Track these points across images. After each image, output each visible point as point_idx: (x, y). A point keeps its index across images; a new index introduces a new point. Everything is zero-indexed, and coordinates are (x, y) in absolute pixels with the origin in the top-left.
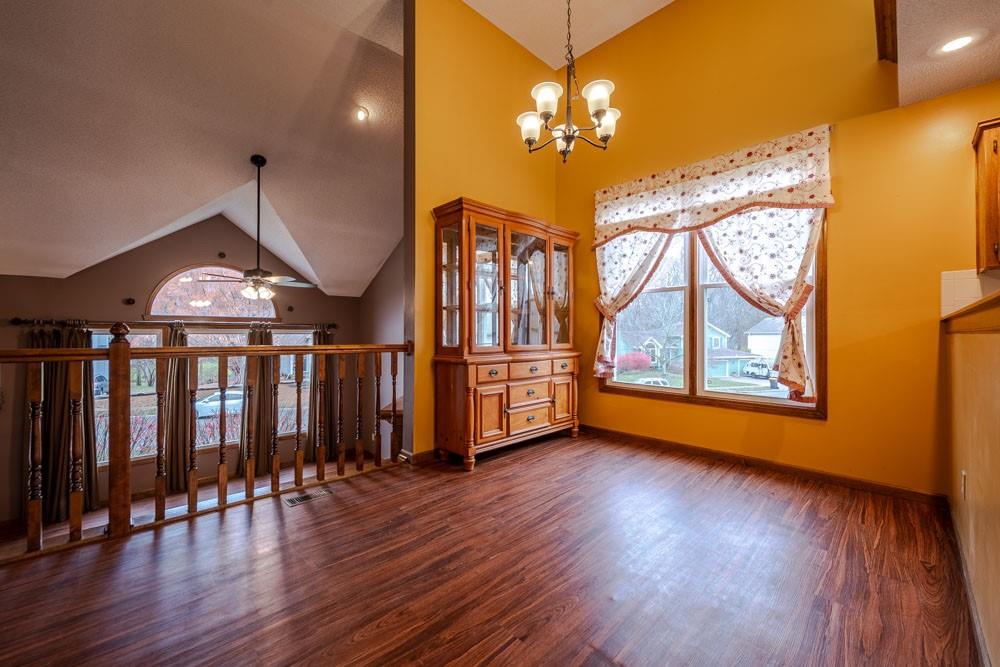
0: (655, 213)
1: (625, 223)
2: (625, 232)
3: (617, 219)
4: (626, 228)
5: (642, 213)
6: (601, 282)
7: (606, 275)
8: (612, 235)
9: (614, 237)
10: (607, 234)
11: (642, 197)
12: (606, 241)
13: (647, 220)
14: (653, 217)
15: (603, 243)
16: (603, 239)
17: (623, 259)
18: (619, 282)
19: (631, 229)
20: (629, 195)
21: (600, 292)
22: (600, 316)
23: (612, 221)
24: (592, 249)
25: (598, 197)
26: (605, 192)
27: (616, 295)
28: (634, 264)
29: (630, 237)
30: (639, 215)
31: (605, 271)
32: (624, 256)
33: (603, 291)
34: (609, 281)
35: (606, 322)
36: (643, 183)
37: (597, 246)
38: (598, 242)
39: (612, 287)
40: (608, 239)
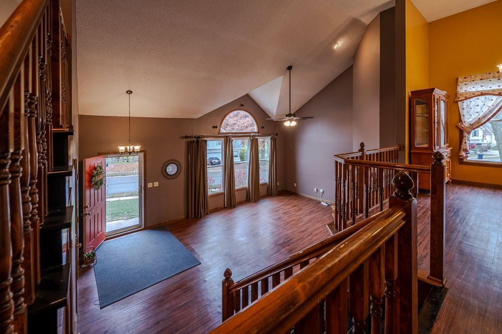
0: (499, 88)
1: (479, 91)
2: (479, 95)
3: (473, 90)
4: (480, 94)
5: (490, 87)
6: (462, 117)
7: (465, 114)
8: (470, 97)
9: (472, 97)
10: (467, 96)
11: (490, 80)
12: (466, 99)
13: (494, 90)
14: (497, 89)
15: (464, 100)
16: (464, 98)
17: (477, 107)
18: (473, 117)
19: (482, 94)
20: (481, 79)
21: (460, 121)
22: (461, 132)
23: (470, 90)
24: (457, 102)
25: (460, 80)
26: (465, 78)
27: (472, 123)
28: (485, 109)
29: (482, 98)
30: (488, 89)
31: (464, 112)
32: (478, 106)
33: (463, 120)
34: (467, 116)
35: (465, 134)
36: (491, 75)
37: (459, 101)
38: (460, 99)
39: (469, 118)
40: (466, 98)
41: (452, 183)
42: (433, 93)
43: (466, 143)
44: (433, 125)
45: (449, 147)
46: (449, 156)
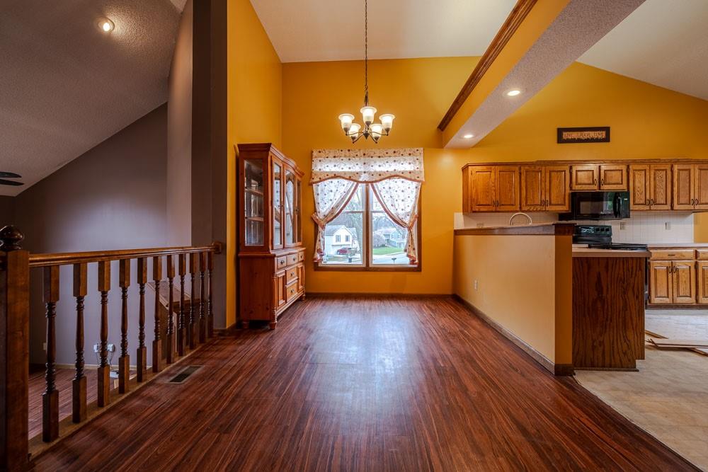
0: (350, 170)
1: (332, 172)
2: (332, 178)
3: (327, 170)
4: (333, 175)
6: (317, 205)
7: (320, 201)
8: (324, 178)
9: (326, 179)
10: (321, 177)
11: (342, 160)
13: (345, 173)
14: (349, 172)
15: (318, 182)
16: (318, 180)
17: (330, 193)
18: (328, 206)
19: (335, 176)
20: (335, 157)
21: (315, 211)
22: (316, 225)
23: (324, 170)
24: (311, 185)
25: (315, 154)
26: (320, 152)
27: (326, 214)
28: (338, 197)
29: (335, 181)
30: (341, 170)
31: (319, 199)
32: (331, 191)
33: (318, 210)
34: (321, 205)
35: (320, 229)
36: (343, 152)
37: (314, 183)
38: (315, 180)
39: (324, 208)
40: (321, 180)
41: (306, 297)
42: (270, 154)
43: (320, 241)
44: (270, 207)
45: (302, 246)
46: (300, 259)
